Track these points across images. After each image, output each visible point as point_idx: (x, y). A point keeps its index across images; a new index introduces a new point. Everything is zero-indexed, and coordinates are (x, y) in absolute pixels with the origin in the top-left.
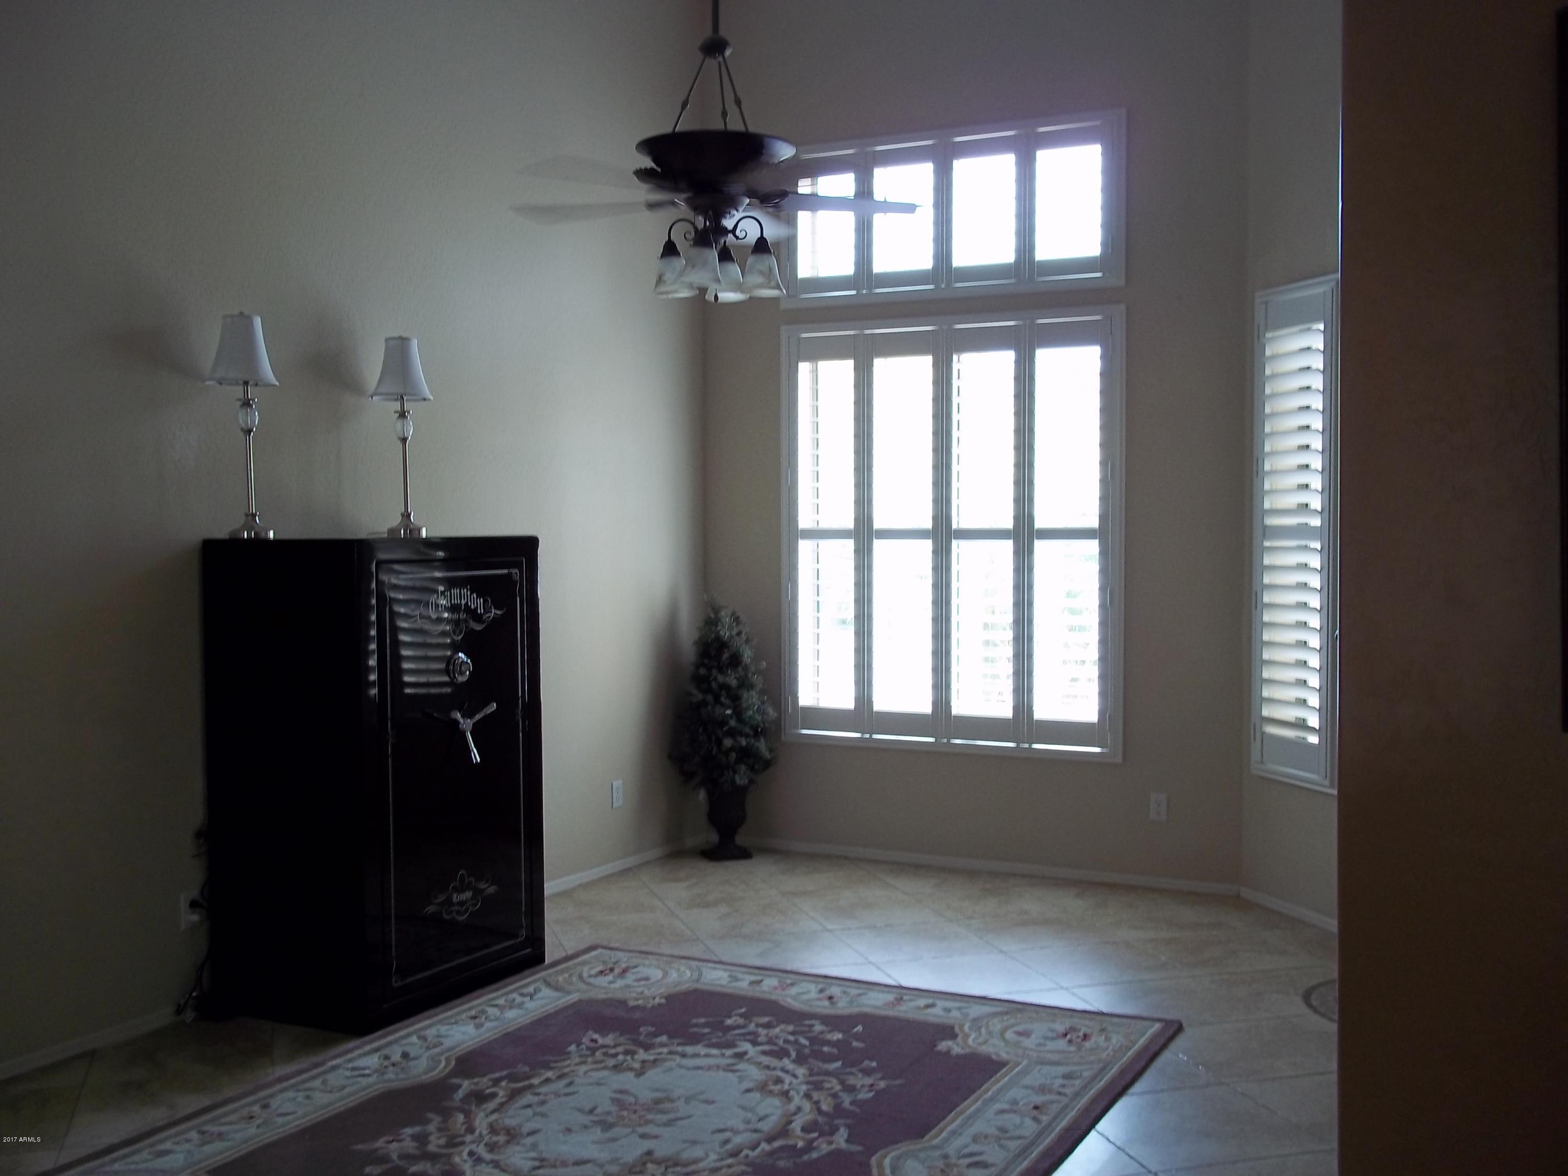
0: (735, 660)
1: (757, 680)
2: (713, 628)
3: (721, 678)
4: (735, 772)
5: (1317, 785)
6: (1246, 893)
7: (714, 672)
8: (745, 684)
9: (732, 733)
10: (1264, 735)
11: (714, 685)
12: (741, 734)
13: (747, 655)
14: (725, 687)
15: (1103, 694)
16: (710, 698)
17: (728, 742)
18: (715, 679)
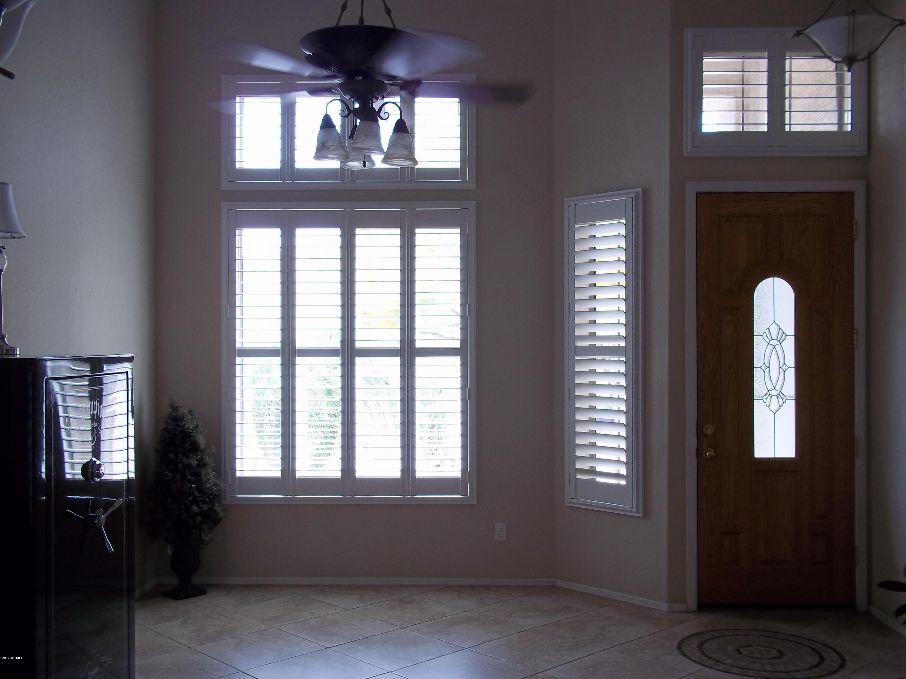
0: (195, 448)
1: (209, 460)
2: (180, 423)
3: (185, 460)
4: (201, 531)
5: (625, 511)
6: (560, 583)
7: (180, 456)
8: (202, 464)
9: (195, 502)
10: (577, 480)
11: (180, 466)
12: (204, 502)
13: (202, 442)
14: (189, 467)
15: (464, 459)
16: (178, 476)
17: (195, 509)
18: (181, 461)
